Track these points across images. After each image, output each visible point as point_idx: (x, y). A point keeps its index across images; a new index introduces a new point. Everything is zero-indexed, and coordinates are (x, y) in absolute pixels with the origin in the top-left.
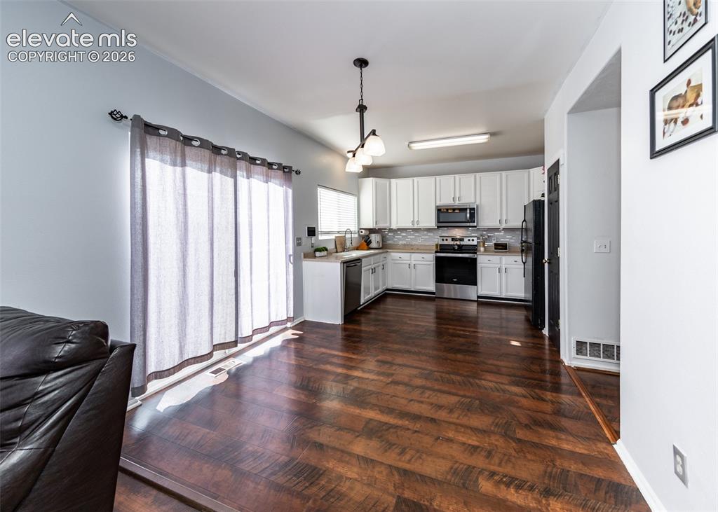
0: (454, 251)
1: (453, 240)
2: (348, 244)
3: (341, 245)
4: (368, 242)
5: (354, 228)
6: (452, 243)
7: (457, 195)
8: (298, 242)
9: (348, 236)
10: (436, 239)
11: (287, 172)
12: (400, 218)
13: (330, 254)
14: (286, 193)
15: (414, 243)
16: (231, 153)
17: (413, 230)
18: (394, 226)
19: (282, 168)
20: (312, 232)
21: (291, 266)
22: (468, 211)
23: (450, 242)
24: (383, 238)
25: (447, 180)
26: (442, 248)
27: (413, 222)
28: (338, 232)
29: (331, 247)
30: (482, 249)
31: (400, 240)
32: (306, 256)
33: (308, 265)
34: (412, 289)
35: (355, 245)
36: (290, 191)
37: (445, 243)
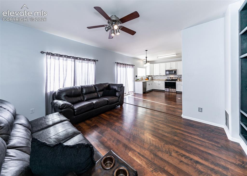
0: (170, 80)
1: (170, 78)
2: (144, 79)
3: (142, 79)
4: (148, 79)
5: (145, 75)
6: (170, 79)
7: (171, 67)
8: (134, 78)
9: (144, 77)
10: (166, 78)
11: (133, 65)
12: (156, 73)
13: (140, 81)
14: (132, 70)
15: (160, 79)
16: (126, 64)
17: (160, 76)
18: (155, 75)
19: (132, 65)
20: (136, 76)
21: (133, 82)
22: (174, 71)
23: (169, 78)
24: (152, 78)
25: (168, 64)
26: (167, 80)
27: (159, 74)
28: (141, 76)
29: (140, 79)
30: (178, 80)
31: (156, 78)
32: (135, 81)
33: (136, 82)
34: (159, 89)
35: (145, 79)
36: (133, 69)
37: (168, 79)
